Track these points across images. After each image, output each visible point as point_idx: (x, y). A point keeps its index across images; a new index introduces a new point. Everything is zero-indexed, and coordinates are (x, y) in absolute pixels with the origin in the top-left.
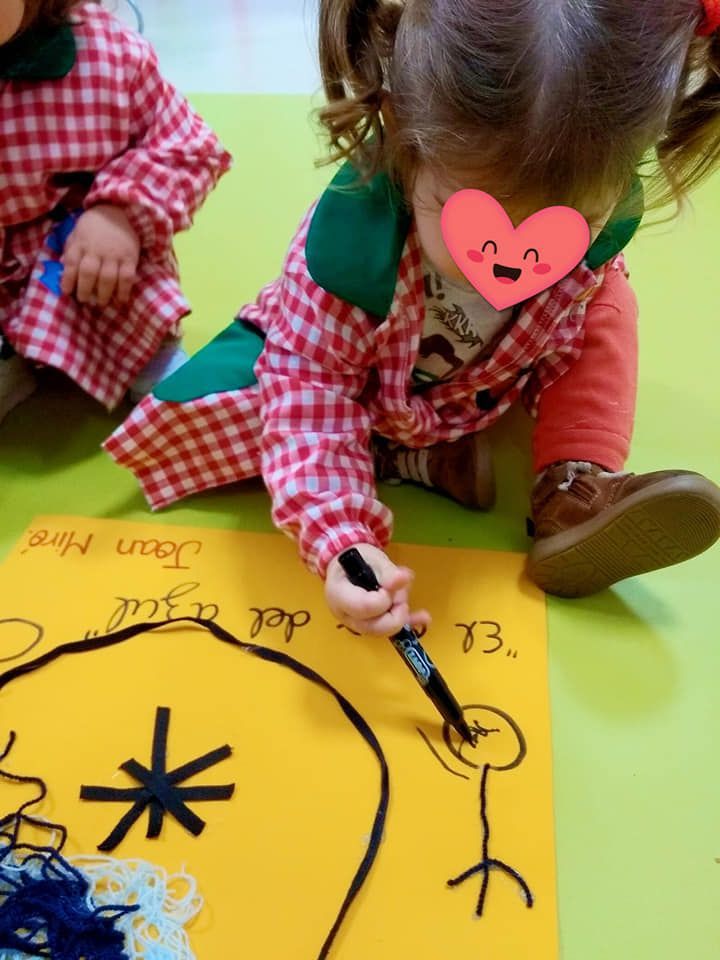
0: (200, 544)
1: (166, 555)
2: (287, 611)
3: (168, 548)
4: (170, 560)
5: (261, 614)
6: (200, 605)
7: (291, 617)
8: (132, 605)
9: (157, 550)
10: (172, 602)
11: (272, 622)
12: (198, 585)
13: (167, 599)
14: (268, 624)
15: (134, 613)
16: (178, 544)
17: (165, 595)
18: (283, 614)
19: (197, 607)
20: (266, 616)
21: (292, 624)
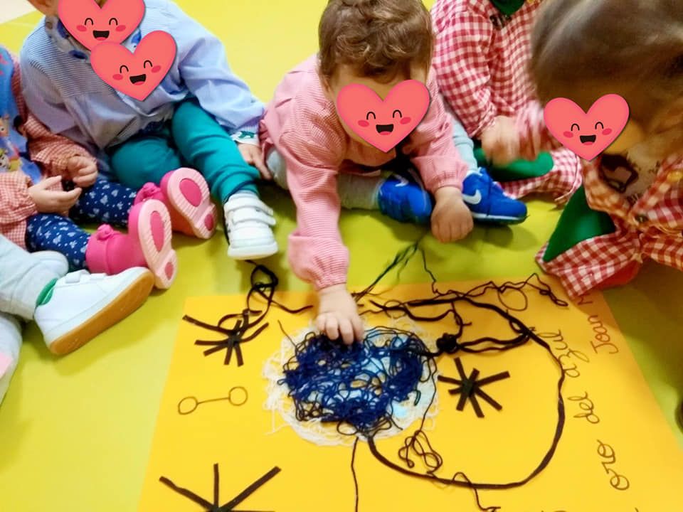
0: (618, 351)
1: (600, 340)
2: (594, 410)
3: (605, 338)
4: (597, 343)
5: (586, 397)
6: (576, 367)
7: (591, 414)
8: (560, 338)
9: (600, 334)
10: (571, 354)
11: (583, 406)
12: (588, 361)
13: (571, 351)
14: (580, 404)
15: (555, 341)
16: (611, 342)
17: (573, 349)
18: (591, 409)
19: (573, 366)
20: (585, 401)
21: (587, 416)
